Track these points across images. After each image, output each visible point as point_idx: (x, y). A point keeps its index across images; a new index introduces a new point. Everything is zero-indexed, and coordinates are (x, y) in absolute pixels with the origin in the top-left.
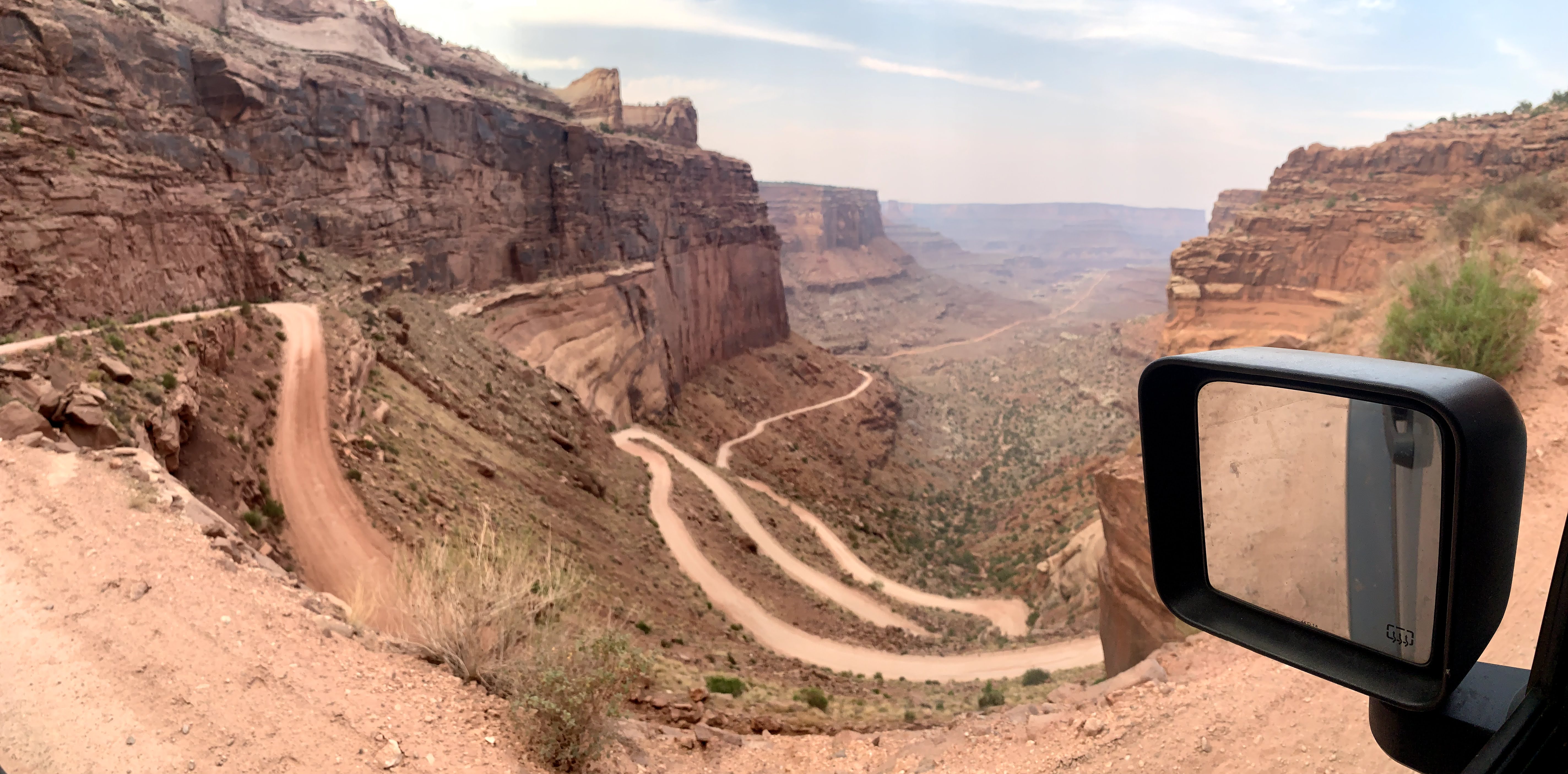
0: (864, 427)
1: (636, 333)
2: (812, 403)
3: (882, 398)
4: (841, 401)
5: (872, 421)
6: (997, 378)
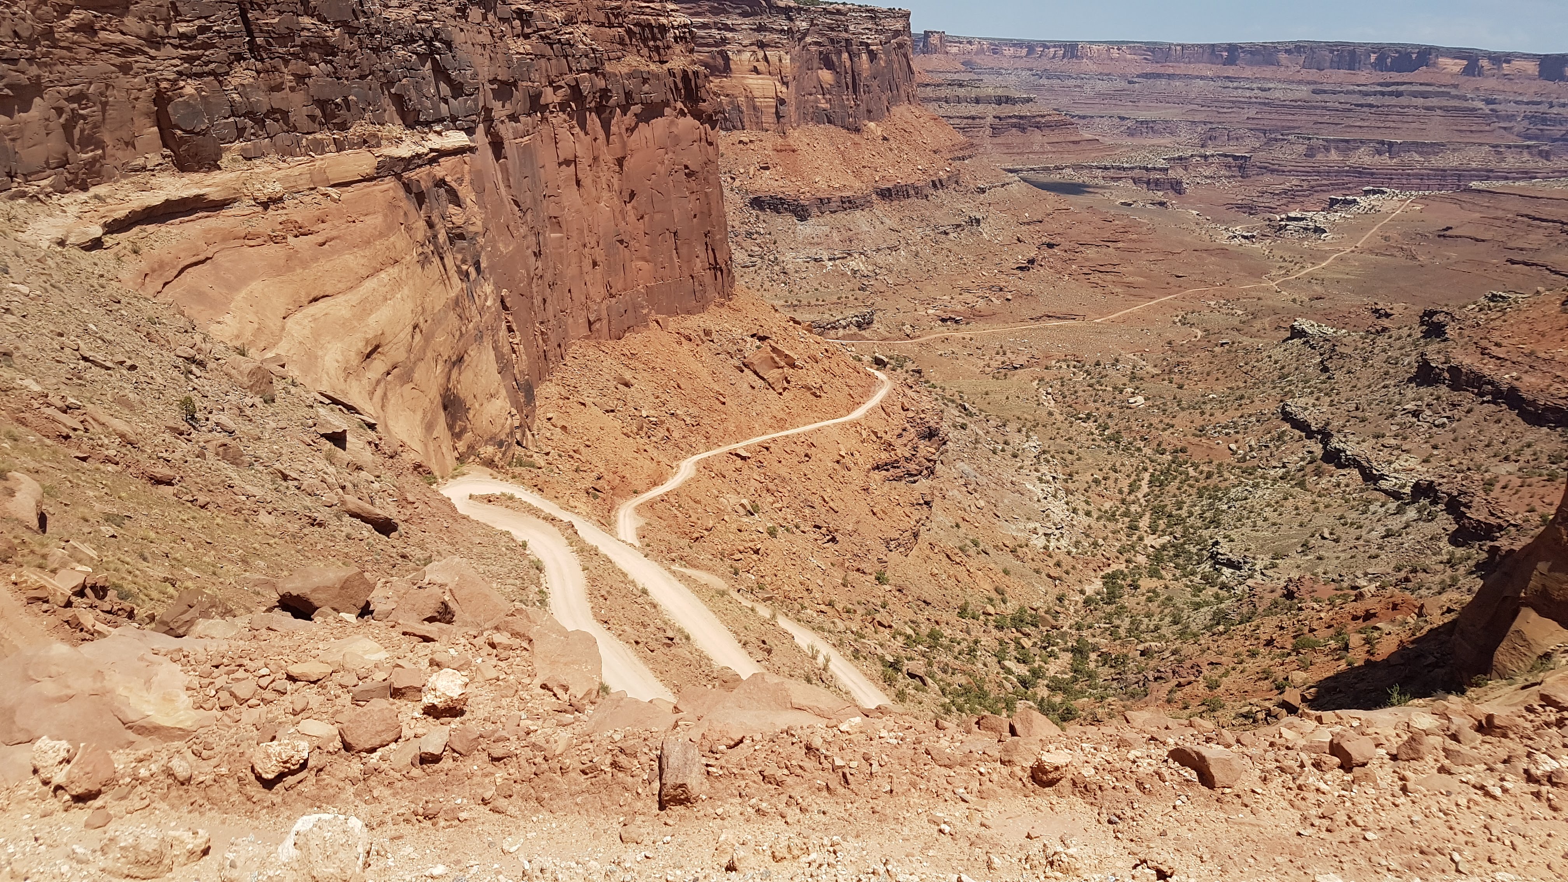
0: (877, 476)
1: (445, 280)
2: (781, 423)
3: (911, 420)
4: (835, 425)
5: (894, 464)
6: (1140, 399)
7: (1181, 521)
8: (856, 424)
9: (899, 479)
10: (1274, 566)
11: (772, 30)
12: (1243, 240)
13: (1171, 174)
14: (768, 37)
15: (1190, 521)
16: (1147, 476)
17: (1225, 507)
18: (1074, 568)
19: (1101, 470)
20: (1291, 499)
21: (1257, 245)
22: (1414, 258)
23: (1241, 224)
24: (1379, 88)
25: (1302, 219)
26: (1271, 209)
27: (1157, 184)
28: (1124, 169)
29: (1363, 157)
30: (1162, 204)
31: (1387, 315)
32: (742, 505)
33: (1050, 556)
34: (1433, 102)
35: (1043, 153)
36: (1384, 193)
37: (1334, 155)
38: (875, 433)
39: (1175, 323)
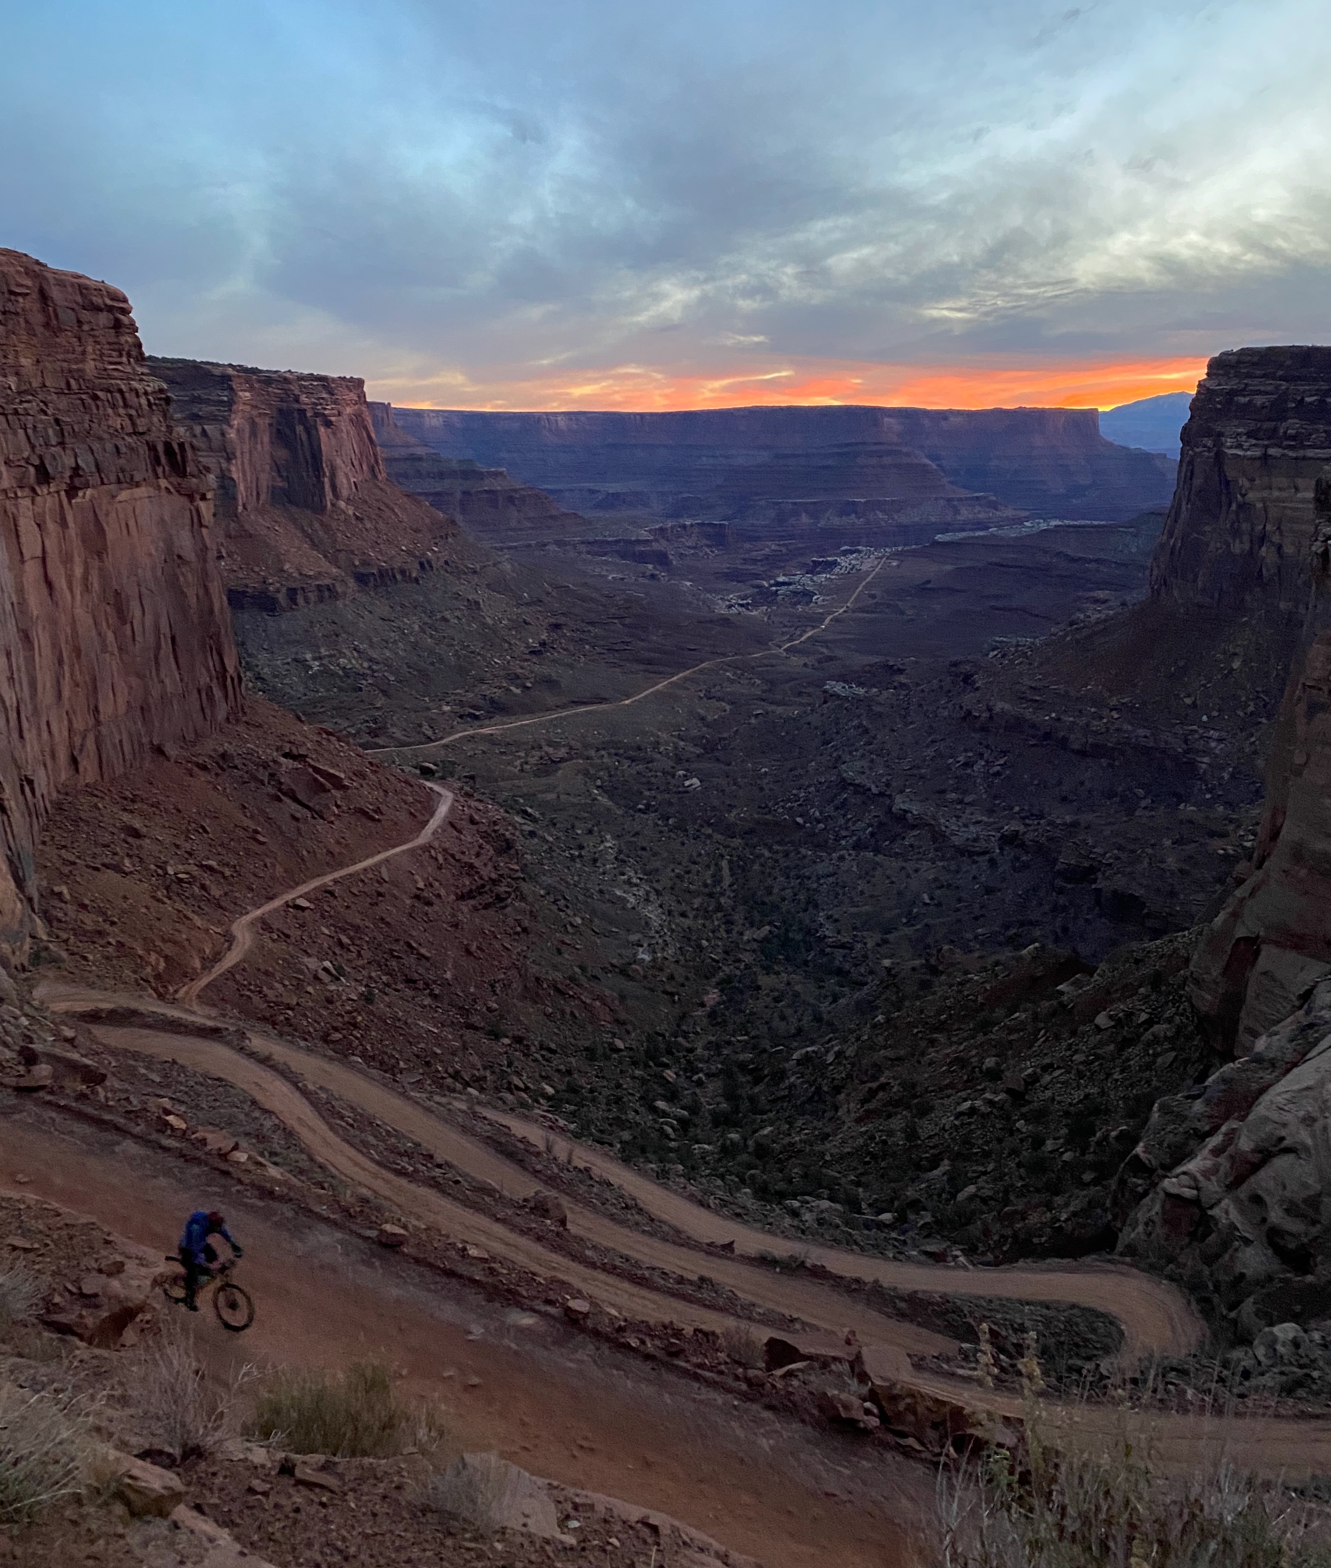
0: (464, 907)
2: (341, 861)
3: (485, 836)
4: (403, 852)
5: (480, 890)
6: (695, 781)
7: (776, 907)
8: (427, 848)
9: (486, 907)
10: (886, 942)
11: (208, 402)
12: (740, 609)
13: (655, 546)
14: (206, 409)
15: (785, 906)
16: (724, 864)
17: (815, 885)
18: (687, 979)
19: (679, 864)
20: (879, 869)
21: (754, 613)
22: (902, 613)
23: (732, 592)
24: (836, 450)
25: (789, 584)
26: (757, 576)
27: (642, 558)
28: (608, 543)
29: (832, 520)
30: (653, 576)
31: (901, 671)
32: (325, 969)
33: (661, 970)
34: (887, 460)
35: (520, 530)
36: (859, 552)
37: (805, 519)
38: (453, 856)
39: (701, 698)
